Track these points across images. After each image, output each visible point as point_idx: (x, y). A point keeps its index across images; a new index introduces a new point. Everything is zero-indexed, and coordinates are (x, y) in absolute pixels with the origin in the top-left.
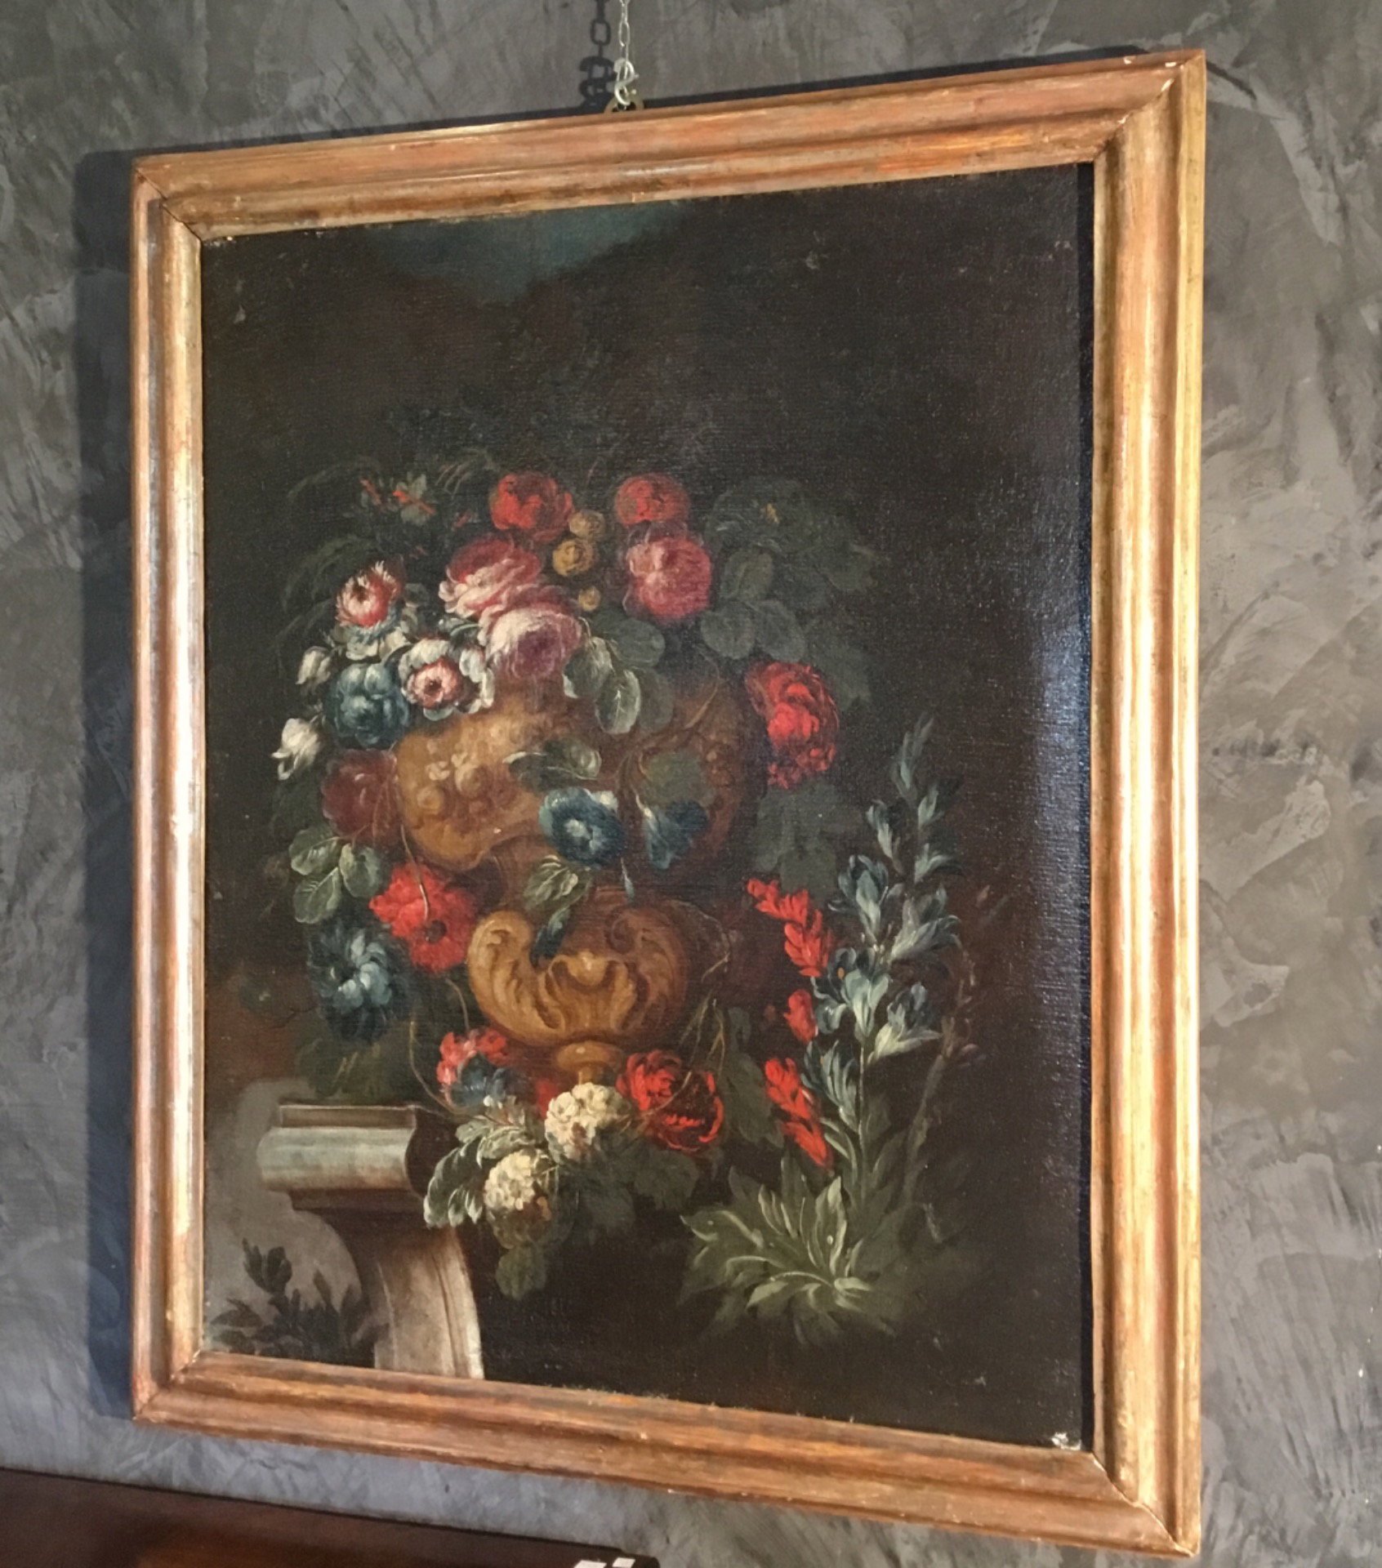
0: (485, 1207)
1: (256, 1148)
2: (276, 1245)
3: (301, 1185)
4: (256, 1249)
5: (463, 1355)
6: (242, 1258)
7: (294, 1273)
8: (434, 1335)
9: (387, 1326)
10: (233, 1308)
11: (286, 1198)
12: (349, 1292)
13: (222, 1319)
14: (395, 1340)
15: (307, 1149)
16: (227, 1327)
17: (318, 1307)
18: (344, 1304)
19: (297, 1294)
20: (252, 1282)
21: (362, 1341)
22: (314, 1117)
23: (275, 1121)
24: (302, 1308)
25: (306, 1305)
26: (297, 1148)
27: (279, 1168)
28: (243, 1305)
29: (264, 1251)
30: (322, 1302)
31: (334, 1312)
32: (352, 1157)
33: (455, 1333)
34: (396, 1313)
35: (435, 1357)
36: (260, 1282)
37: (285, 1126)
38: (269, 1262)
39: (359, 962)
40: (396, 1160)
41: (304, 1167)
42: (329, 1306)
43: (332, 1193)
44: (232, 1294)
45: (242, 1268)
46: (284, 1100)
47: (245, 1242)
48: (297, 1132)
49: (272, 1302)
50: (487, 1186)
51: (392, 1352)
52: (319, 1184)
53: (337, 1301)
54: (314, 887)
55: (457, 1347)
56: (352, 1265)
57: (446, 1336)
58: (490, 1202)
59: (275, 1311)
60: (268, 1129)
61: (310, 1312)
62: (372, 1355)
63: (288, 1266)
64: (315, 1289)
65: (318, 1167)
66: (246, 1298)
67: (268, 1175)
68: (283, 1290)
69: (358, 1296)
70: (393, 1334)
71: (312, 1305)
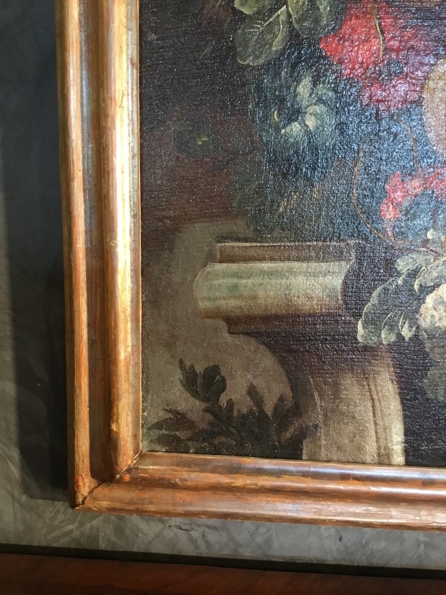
0: (418, 328)
1: (192, 281)
2: (212, 364)
3: (238, 312)
4: (192, 366)
5: (386, 448)
6: (178, 375)
7: (228, 387)
8: (362, 433)
9: (316, 426)
10: (170, 415)
11: (222, 324)
12: (281, 399)
13: (159, 425)
14: (323, 437)
15: (244, 281)
16: (164, 432)
17: (251, 412)
18: (276, 409)
19: (231, 403)
20: (187, 395)
21: (291, 438)
22: (252, 253)
23: (211, 258)
24: (235, 414)
25: (239, 411)
26: (235, 281)
27: (216, 298)
28: (179, 413)
29: (200, 369)
30: (255, 408)
31: (267, 417)
32: (288, 287)
33: (380, 430)
34: (326, 416)
35: (360, 449)
36: (195, 394)
37: (221, 262)
38: (204, 377)
39: (305, 103)
40: (334, 289)
41: (240, 297)
42: (262, 411)
43: (267, 319)
44: (168, 405)
45: (179, 383)
46: (222, 238)
47: (181, 362)
48: (234, 267)
49: (206, 410)
50: (423, 309)
51: (320, 447)
52: (256, 312)
53: (269, 408)
54: (259, 27)
55: (382, 441)
56: (285, 378)
57: (373, 433)
58: (425, 322)
59: (209, 417)
60: (205, 265)
61: (244, 417)
62: (301, 450)
63: (224, 380)
64: (248, 399)
65: (254, 298)
66: (182, 407)
67: (204, 305)
68: (218, 400)
69: (289, 404)
70: (322, 432)
71: (245, 411)
